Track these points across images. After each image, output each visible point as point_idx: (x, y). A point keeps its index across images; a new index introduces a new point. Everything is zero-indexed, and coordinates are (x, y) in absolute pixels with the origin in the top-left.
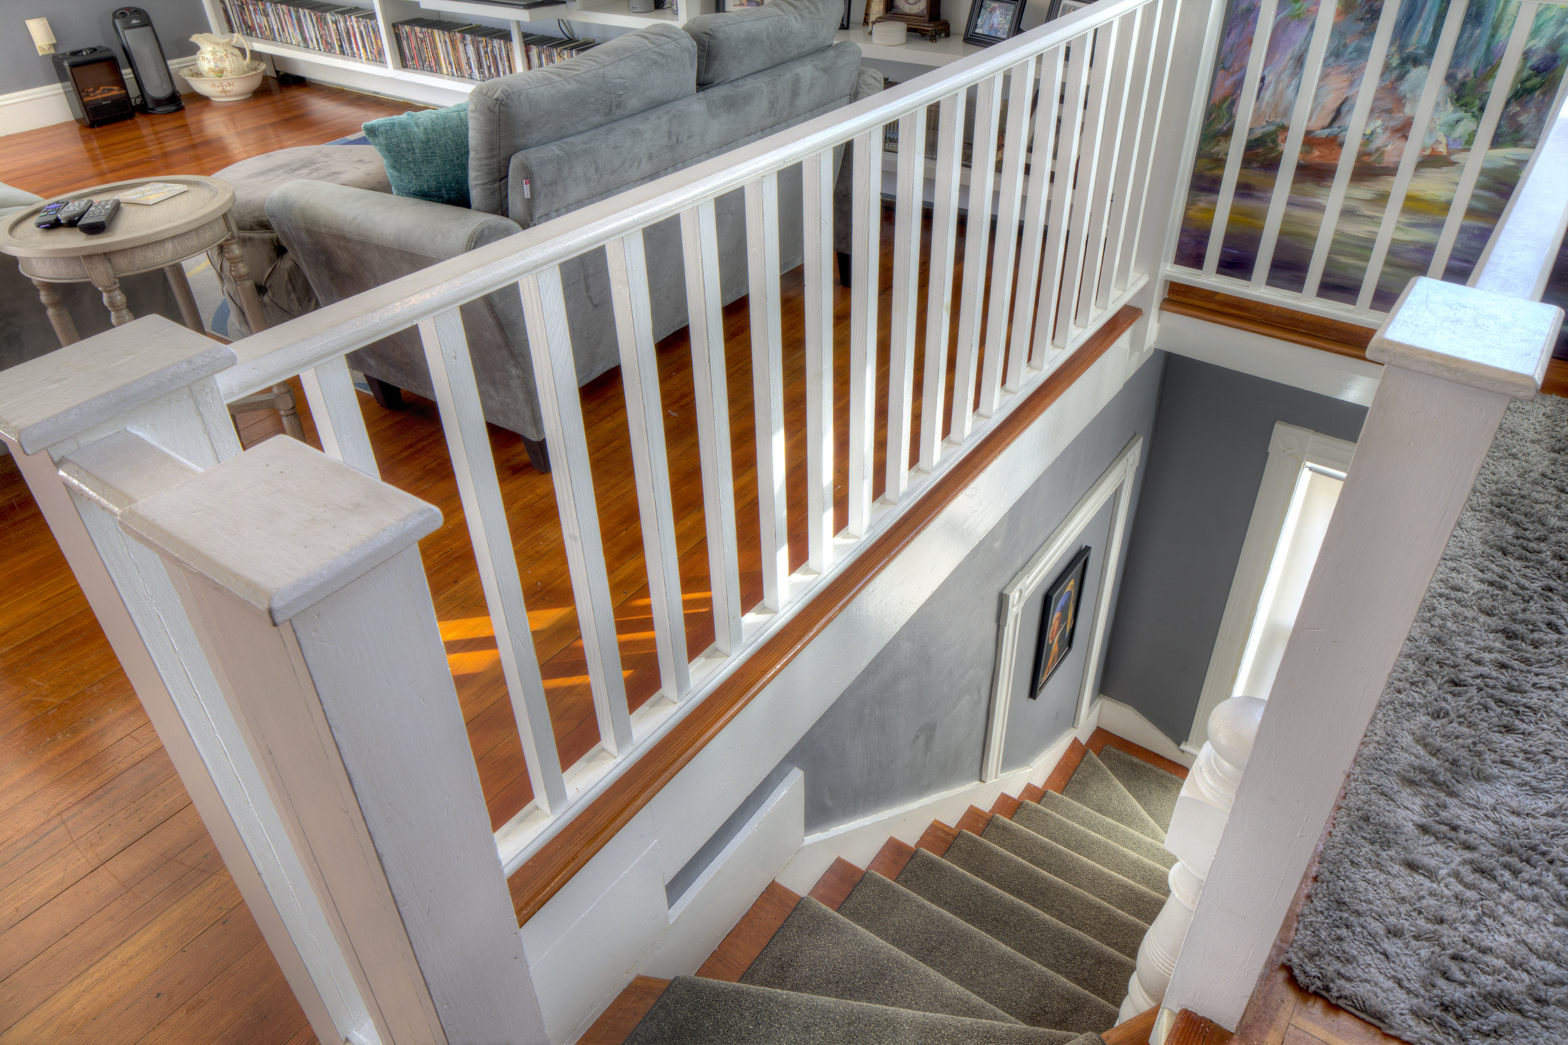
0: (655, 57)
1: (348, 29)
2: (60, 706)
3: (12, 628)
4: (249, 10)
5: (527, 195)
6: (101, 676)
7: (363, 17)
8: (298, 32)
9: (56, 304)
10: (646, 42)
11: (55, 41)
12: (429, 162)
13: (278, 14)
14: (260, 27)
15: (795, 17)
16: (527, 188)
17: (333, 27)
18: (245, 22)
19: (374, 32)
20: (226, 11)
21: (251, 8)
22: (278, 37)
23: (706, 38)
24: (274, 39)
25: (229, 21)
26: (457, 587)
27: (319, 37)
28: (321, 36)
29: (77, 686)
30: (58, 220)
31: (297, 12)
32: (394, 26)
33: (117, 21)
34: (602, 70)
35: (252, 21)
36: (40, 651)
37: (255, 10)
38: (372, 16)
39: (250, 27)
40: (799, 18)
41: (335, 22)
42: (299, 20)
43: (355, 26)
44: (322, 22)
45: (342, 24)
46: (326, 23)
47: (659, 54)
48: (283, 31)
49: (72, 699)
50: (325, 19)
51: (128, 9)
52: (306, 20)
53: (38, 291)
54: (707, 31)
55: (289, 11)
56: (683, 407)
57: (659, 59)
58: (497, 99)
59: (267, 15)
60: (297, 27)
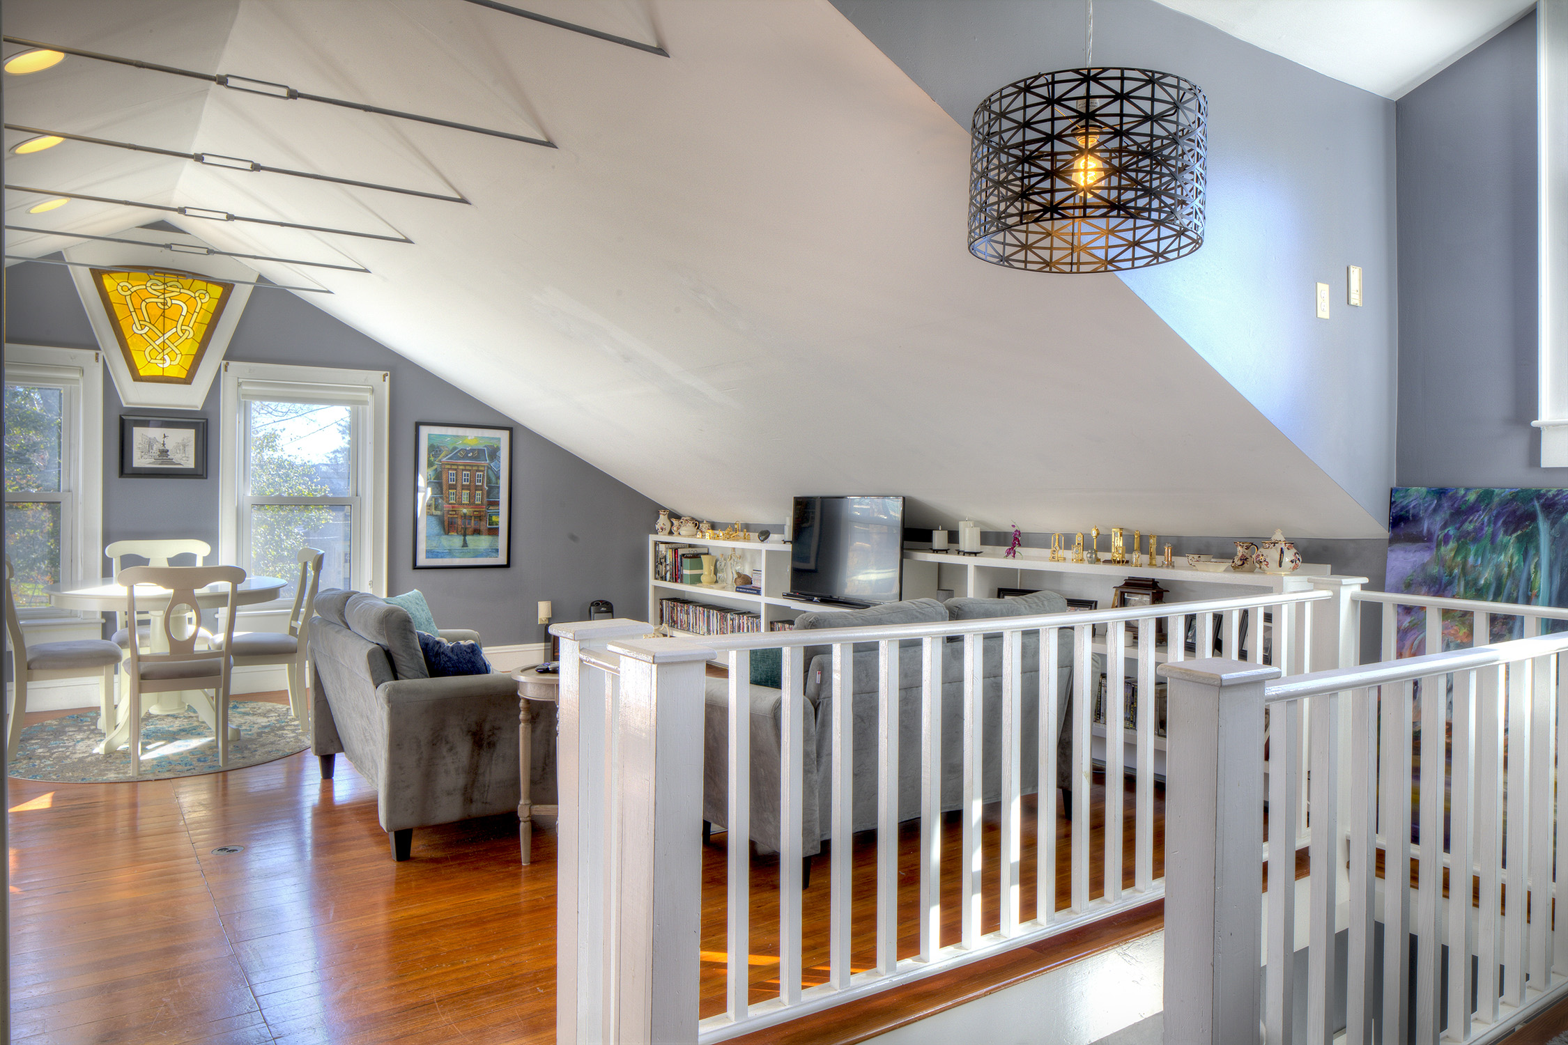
0: (918, 614)
1: (740, 625)
2: (447, 953)
3: (431, 913)
4: (677, 610)
5: (818, 681)
6: (476, 943)
7: (752, 617)
8: (706, 625)
9: (526, 721)
10: (914, 606)
11: (550, 616)
12: (764, 662)
13: (696, 613)
14: (681, 622)
15: (1025, 607)
16: (818, 676)
17: (730, 622)
18: (672, 618)
19: (757, 627)
20: (662, 610)
21: (679, 609)
22: (691, 629)
23: (956, 610)
24: (688, 630)
25: (662, 617)
26: (714, 938)
27: (719, 629)
28: (721, 629)
29: (461, 945)
30: (548, 669)
31: (709, 612)
32: (771, 623)
33: (592, 607)
34: (880, 616)
35: (677, 618)
36: (443, 926)
37: (681, 610)
38: (758, 617)
39: (674, 621)
40: (1027, 607)
41: (732, 620)
42: (708, 617)
43: (745, 623)
44: (724, 619)
45: (737, 621)
46: (726, 620)
47: (921, 613)
48: (696, 624)
49: (456, 950)
50: (726, 617)
51: (601, 601)
52: (713, 618)
53: (520, 711)
54: (957, 605)
55: (704, 611)
56: (910, 870)
57: (920, 616)
58: (810, 622)
59: (688, 613)
60: (706, 622)
